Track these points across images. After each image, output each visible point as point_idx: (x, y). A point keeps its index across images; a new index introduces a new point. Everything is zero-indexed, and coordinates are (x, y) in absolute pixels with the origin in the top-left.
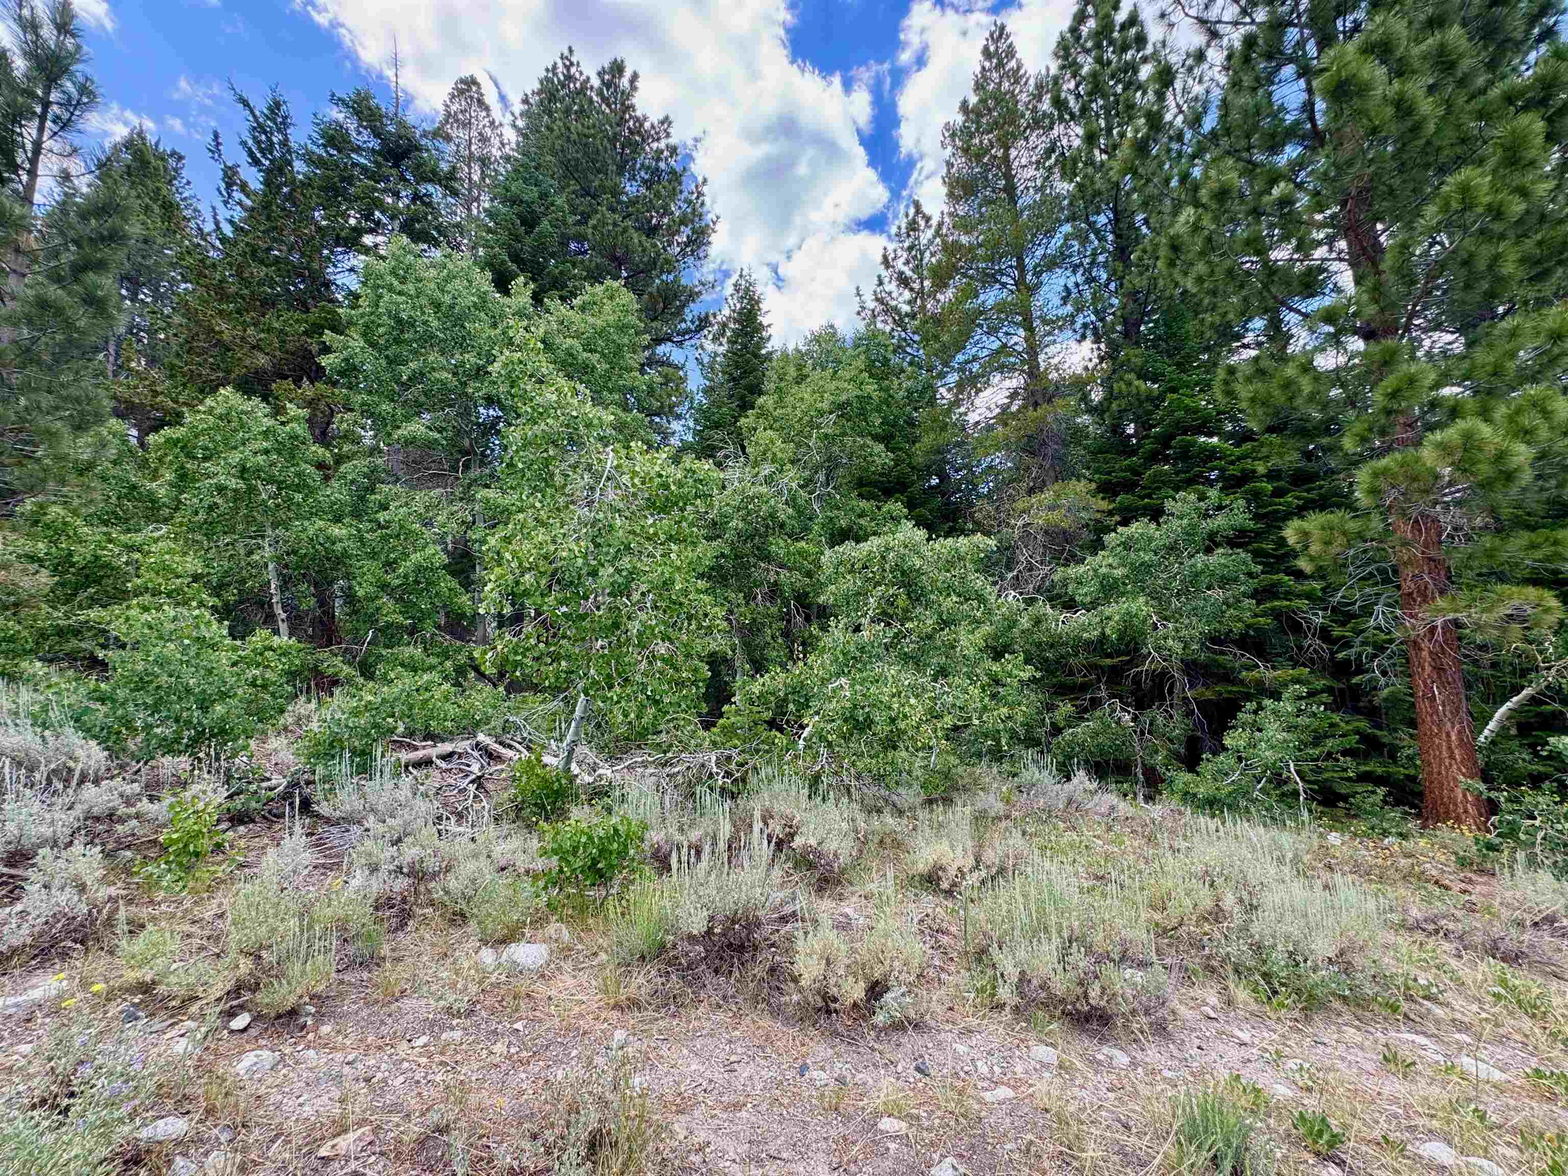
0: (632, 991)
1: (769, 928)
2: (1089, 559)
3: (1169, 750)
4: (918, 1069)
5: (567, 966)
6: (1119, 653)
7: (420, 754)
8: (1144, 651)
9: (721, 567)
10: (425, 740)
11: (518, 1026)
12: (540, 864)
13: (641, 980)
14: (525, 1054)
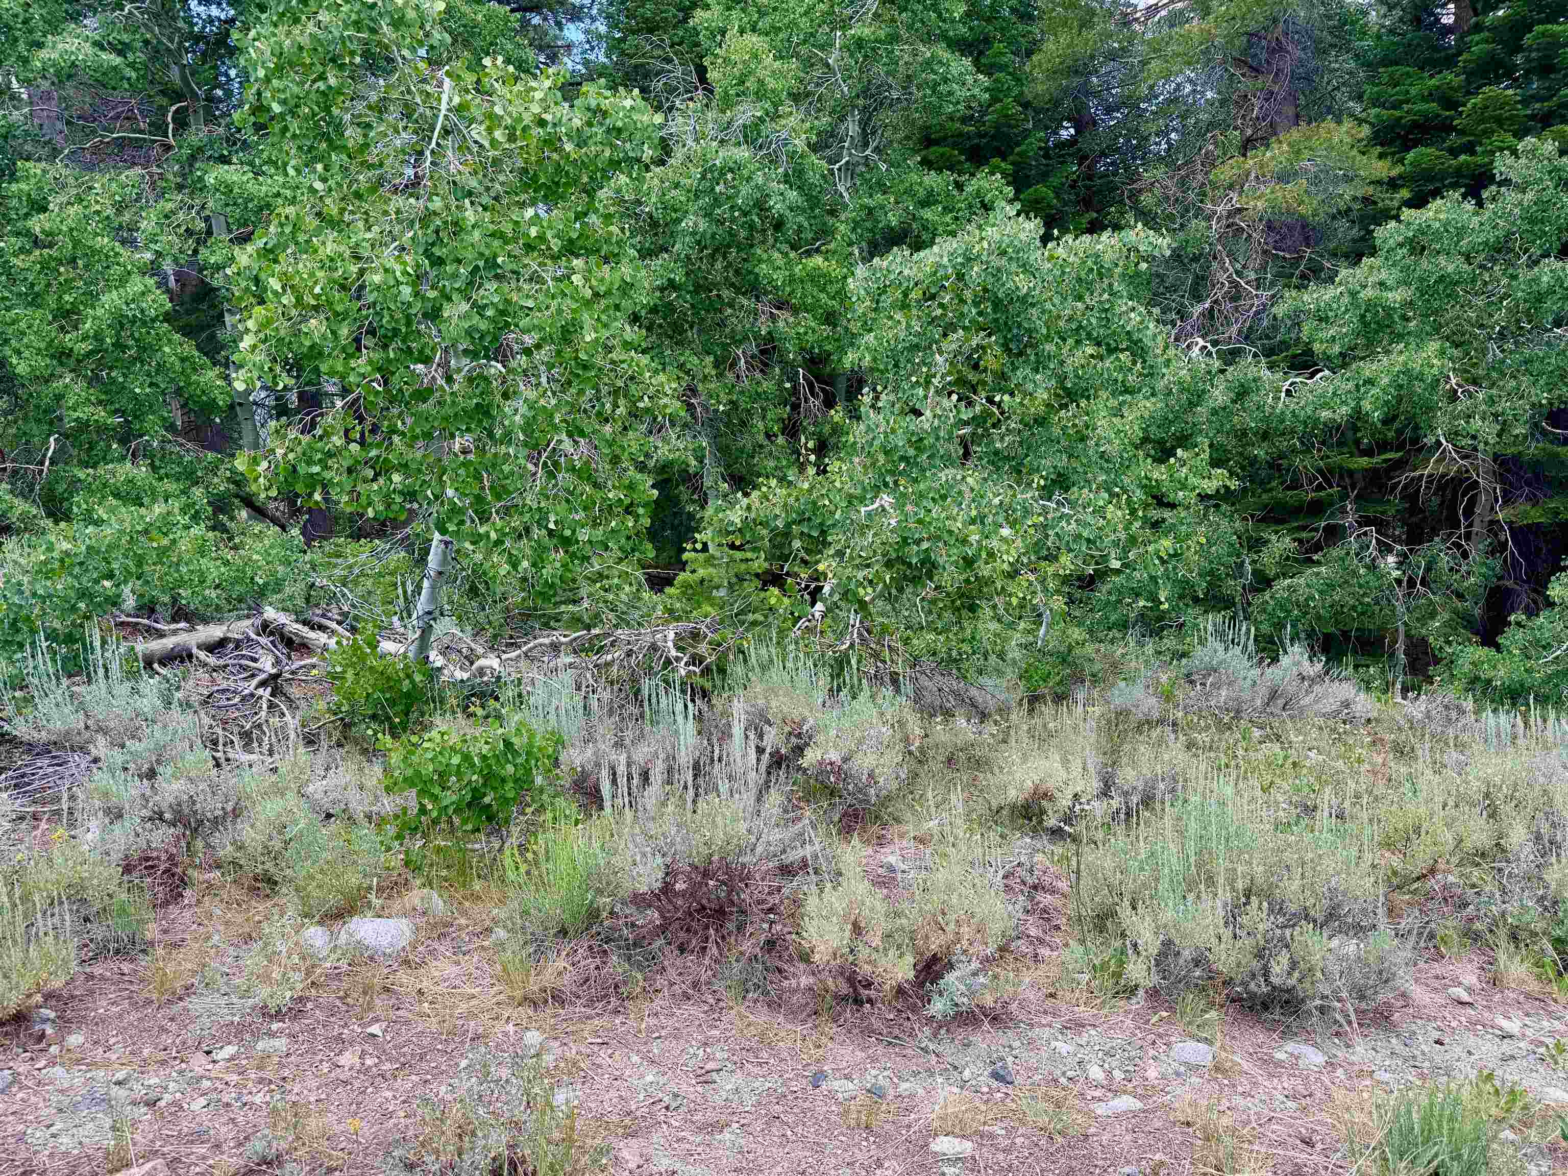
0: (548, 978)
1: (764, 886)
2: (1343, 273)
3: (1455, 612)
4: (996, 1076)
5: (443, 947)
6: (1383, 446)
7: (169, 643)
8: (1430, 440)
9: (670, 307)
10: (174, 620)
11: (375, 1029)
12: (388, 805)
13: (561, 964)
14: (387, 1066)
